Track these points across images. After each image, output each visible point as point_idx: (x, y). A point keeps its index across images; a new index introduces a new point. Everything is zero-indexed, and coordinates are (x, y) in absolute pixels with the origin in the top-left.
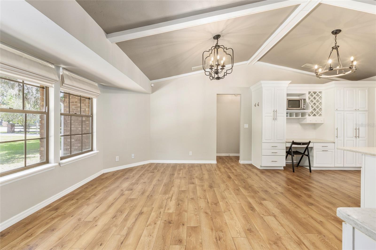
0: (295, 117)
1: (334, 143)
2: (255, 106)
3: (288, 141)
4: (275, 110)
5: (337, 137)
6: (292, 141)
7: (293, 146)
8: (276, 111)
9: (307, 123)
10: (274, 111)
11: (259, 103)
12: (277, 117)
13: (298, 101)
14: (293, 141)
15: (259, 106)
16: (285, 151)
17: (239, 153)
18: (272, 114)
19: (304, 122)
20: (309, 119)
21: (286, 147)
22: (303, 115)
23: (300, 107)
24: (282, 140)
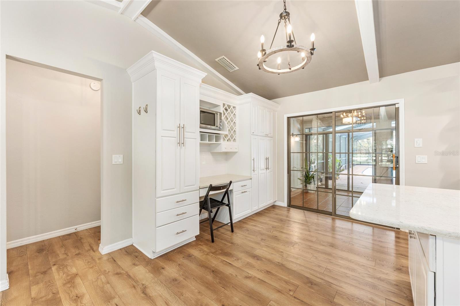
0: (207, 142)
1: (251, 179)
2: (139, 113)
3: (202, 186)
4: (182, 125)
5: (254, 170)
6: (209, 185)
7: (211, 193)
8: (183, 128)
9: (222, 152)
10: (179, 127)
11: (147, 105)
12: (185, 139)
13: (213, 115)
14: (211, 185)
15: (147, 112)
16: (198, 205)
17: (100, 219)
18: (175, 133)
19: (218, 150)
20: (224, 146)
21: (200, 197)
22: (218, 137)
23: (216, 126)
24: (194, 185)
